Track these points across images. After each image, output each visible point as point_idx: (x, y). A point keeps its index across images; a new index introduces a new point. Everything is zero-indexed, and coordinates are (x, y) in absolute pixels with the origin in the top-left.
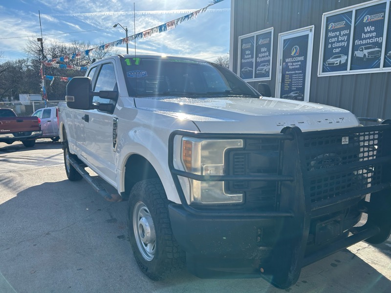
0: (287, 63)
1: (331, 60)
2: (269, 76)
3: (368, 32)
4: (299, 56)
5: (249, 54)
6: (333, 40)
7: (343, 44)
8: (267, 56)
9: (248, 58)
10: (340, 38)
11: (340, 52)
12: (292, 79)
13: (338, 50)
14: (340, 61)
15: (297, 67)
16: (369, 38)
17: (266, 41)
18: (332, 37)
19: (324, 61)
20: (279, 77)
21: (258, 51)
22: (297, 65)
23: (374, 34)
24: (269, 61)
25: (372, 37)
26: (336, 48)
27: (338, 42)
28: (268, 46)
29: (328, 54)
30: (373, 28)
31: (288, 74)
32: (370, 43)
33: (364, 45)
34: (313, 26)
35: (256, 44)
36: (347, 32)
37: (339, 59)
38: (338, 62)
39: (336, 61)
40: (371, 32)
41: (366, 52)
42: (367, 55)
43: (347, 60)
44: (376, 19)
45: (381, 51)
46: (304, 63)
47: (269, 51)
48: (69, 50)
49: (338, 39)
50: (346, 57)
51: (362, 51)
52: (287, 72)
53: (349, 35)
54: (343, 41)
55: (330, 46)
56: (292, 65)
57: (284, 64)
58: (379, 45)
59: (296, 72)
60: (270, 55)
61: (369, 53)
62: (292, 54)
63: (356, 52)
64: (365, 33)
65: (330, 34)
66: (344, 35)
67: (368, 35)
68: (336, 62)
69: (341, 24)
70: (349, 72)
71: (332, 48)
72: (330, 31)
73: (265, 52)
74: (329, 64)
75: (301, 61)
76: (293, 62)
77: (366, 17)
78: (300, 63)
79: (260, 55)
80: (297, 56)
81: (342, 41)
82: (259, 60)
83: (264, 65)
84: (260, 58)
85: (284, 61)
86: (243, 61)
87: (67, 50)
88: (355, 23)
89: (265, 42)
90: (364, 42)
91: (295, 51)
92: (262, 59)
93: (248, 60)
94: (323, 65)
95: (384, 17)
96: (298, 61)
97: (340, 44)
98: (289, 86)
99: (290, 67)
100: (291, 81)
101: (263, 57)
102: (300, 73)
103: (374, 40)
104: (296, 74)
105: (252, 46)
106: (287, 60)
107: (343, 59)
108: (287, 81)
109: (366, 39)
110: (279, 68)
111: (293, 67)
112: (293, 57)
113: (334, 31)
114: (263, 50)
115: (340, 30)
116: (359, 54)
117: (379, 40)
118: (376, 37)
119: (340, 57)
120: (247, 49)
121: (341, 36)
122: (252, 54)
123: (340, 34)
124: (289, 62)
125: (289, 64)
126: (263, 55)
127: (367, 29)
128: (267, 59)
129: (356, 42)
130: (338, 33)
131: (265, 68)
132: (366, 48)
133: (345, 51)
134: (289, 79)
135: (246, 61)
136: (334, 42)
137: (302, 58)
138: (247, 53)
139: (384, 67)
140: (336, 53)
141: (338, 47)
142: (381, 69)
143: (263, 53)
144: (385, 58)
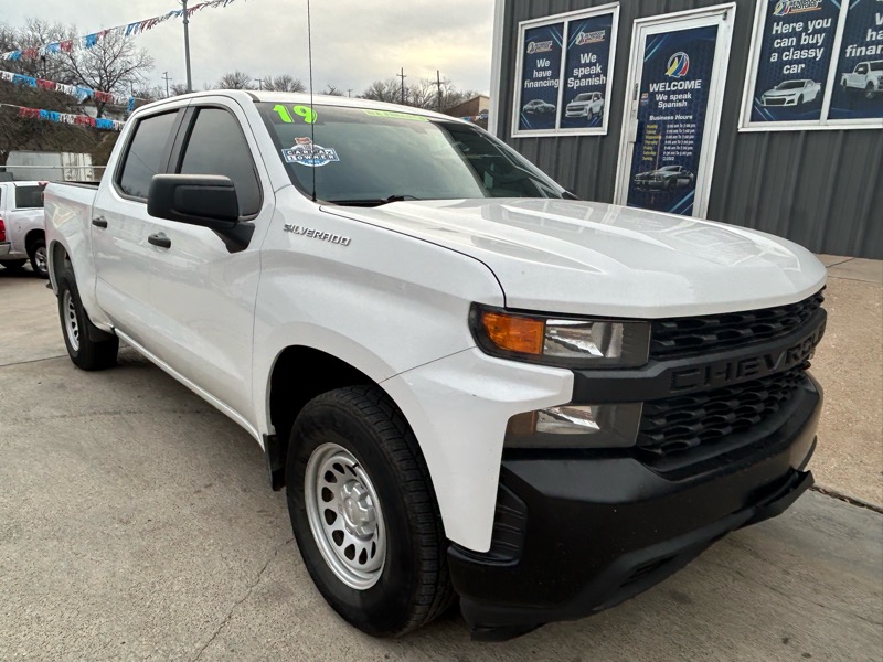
34: (734, 4)
48: (22, 43)
49: (799, 41)
64: (877, 29)
70: (824, 124)
87: (16, 43)
90: (873, 51)
98: (655, 150)
121: (809, 35)
129: (848, 50)
138: (541, 63)
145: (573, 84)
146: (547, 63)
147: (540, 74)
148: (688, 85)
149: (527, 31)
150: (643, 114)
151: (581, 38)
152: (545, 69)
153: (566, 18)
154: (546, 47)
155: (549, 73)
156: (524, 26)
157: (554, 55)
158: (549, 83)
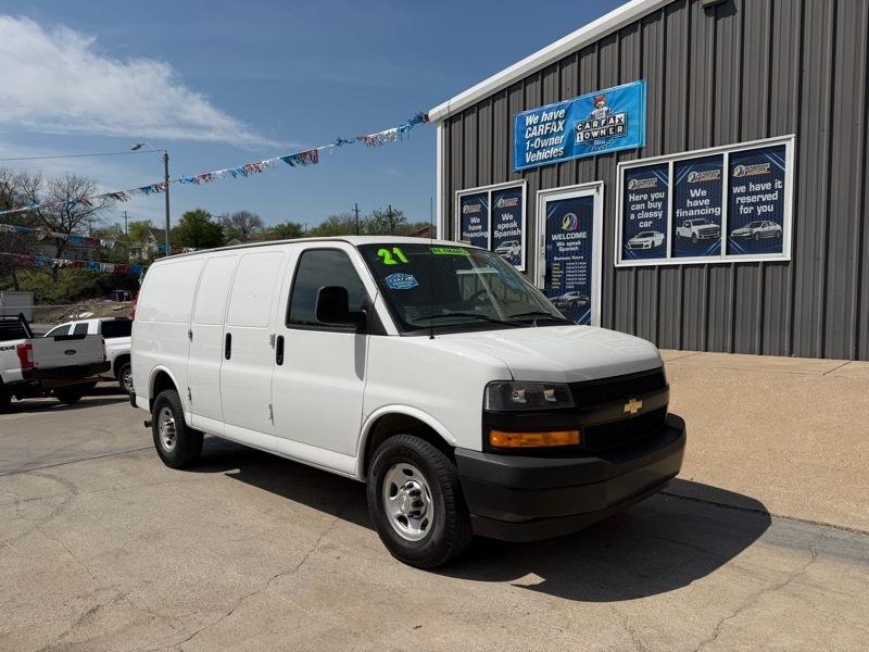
0: (554, 243)
1: (636, 240)
2: (520, 264)
3: (696, 198)
4: (578, 231)
6: (638, 207)
7: (655, 214)
8: (515, 229)
9: (476, 231)
10: (650, 205)
11: (652, 228)
12: (565, 270)
13: (647, 224)
14: (653, 243)
15: (574, 250)
16: (699, 207)
17: (512, 202)
18: (636, 203)
19: (624, 242)
20: (540, 266)
21: (496, 220)
22: (574, 247)
23: (707, 202)
24: (519, 238)
25: (704, 206)
26: (644, 220)
27: (647, 210)
28: (516, 211)
29: (630, 229)
30: (704, 193)
31: (557, 262)
32: (700, 216)
33: (691, 217)
34: (602, 182)
35: (492, 206)
36: (661, 195)
37: (650, 239)
38: (650, 243)
39: (647, 242)
40: (701, 198)
41: (695, 229)
42: (697, 234)
43: (665, 241)
44: (708, 178)
45: (720, 229)
46: (586, 245)
47: (518, 218)
49: (646, 206)
50: (662, 236)
51: (689, 227)
52: (555, 258)
53: (665, 201)
54: (656, 209)
55: (632, 217)
56: (565, 246)
57: (549, 243)
58: (718, 220)
59: (574, 257)
60: (520, 227)
61: (701, 231)
62: (565, 227)
63: (678, 229)
64: (693, 199)
65: (632, 198)
66: (656, 200)
67: (696, 203)
68: (645, 244)
69: (651, 183)
70: (669, 261)
71: (637, 221)
72: (632, 192)
73: (509, 221)
74: (634, 246)
75: (581, 239)
76: (565, 241)
77: (691, 174)
78: (579, 243)
79: (499, 226)
80: (573, 231)
81: (653, 210)
83: (510, 245)
84: (500, 231)
85: (548, 240)
86: (466, 235)
88: (674, 182)
89: (510, 204)
90: (692, 213)
91: (568, 222)
92: (505, 234)
93: (476, 235)
94: (624, 247)
95: (721, 175)
96: (576, 240)
97: (651, 215)
98: (560, 281)
99: (562, 250)
100: (565, 275)
101: (506, 230)
102: (580, 260)
103: (708, 211)
104: (573, 261)
105: (484, 210)
106: (554, 238)
107: (658, 239)
108: (557, 273)
109: (694, 208)
110: (540, 249)
111: (567, 249)
112: (565, 232)
113: (638, 192)
114: (505, 217)
115: (649, 191)
116: (684, 232)
117: (716, 211)
118: (710, 206)
119: (652, 235)
120: (473, 215)
121: (651, 202)
122: (485, 223)
123: (649, 198)
124: (558, 241)
125: (559, 244)
126: (507, 226)
127: (694, 193)
128: (514, 233)
129: (678, 213)
130: (645, 197)
131: (511, 249)
132: (695, 224)
133: (659, 225)
134: (560, 269)
135: (472, 235)
136: (640, 211)
137: (583, 235)
138: (473, 220)
139: (727, 254)
140: (644, 229)
141: (648, 219)
142: (723, 259)
143: (506, 222)
144: (728, 240)
145: (497, 234)
146: (478, 220)
147: (474, 228)
148: (578, 235)
149: (462, 198)
150: (549, 256)
151: (501, 203)
152: (476, 224)
153: (489, 189)
154: (476, 208)
155: (480, 227)
156: (459, 193)
157: (482, 214)
158: (481, 234)
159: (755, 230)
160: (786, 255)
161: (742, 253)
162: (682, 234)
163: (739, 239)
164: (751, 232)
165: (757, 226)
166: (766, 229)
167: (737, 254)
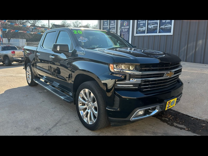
0: (122, 29)
1: (139, 29)
4: (127, 26)
5: (106, 24)
7: (144, 22)
8: (114, 25)
9: (106, 26)
11: (143, 26)
12: (124, 36)
13: (142, 25)
14: (143, 29)
15: (126, 31)
19: (137, 29)
21: (110, 23)
22: (126, 30)
24: (115, 27)
26: (141, 23)
29: (138, 26)
31: (122, 34)
32: (154, 23)
38: (142, 30)
41: (152, 26)
42: (153, 27)
45: (158, 26)
46: (129, 29)
47: (115, 23)
51: (151, 25)
52: (122, 33)
55: (139, 23)
56: (124, 30)
57: (121, 29)
59: (126, 33)
62: (124, 25)
63: (149, 26)
68: (141, 30)
71: (140, 24)
73: (113, 23)
74: (139, 30)
75: (128, 28)
76: (124, 29)
78: (127, 29)
82: (110, 27)
83: (113, 29)
84: (111, 26)
85: (121, 28)
86: (104, 27)
91: (125, 24)
92: (112, 27)
93: (106, 27)
94: (137, 31)
96: (127, 28)
99: (123, 31)
101: (112, 25)
102: (127, 34)
104: (126, 34)
106: (122, 28)
107: (144, 28)
110: (119, 31)
111: (125, 31)
112: (125, 26)
116: (150, 27)
117: (157, 21)
119: (143, 27)
122: (107, 23)
125: (123, 29)
126: (112, 24)
128: (114, 26)
132: (152, 25)
134: (123, 36)
135: (105, 27)
137: (128, 27)
139: (159, 33)
140: (141, 26)
141: (142, 23)
142: (158, 34)
143: (112, 23)
144: (159, 29)
159: (166, 26)
160: (172, 33)
161: (162, 33)
162: (149, 27)
163: (162, 29)
164: (165, 27)
165: (166, 25)
166: (168, 26)
167: (161, 33)
